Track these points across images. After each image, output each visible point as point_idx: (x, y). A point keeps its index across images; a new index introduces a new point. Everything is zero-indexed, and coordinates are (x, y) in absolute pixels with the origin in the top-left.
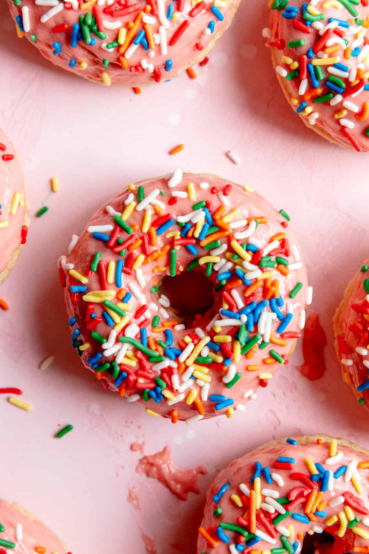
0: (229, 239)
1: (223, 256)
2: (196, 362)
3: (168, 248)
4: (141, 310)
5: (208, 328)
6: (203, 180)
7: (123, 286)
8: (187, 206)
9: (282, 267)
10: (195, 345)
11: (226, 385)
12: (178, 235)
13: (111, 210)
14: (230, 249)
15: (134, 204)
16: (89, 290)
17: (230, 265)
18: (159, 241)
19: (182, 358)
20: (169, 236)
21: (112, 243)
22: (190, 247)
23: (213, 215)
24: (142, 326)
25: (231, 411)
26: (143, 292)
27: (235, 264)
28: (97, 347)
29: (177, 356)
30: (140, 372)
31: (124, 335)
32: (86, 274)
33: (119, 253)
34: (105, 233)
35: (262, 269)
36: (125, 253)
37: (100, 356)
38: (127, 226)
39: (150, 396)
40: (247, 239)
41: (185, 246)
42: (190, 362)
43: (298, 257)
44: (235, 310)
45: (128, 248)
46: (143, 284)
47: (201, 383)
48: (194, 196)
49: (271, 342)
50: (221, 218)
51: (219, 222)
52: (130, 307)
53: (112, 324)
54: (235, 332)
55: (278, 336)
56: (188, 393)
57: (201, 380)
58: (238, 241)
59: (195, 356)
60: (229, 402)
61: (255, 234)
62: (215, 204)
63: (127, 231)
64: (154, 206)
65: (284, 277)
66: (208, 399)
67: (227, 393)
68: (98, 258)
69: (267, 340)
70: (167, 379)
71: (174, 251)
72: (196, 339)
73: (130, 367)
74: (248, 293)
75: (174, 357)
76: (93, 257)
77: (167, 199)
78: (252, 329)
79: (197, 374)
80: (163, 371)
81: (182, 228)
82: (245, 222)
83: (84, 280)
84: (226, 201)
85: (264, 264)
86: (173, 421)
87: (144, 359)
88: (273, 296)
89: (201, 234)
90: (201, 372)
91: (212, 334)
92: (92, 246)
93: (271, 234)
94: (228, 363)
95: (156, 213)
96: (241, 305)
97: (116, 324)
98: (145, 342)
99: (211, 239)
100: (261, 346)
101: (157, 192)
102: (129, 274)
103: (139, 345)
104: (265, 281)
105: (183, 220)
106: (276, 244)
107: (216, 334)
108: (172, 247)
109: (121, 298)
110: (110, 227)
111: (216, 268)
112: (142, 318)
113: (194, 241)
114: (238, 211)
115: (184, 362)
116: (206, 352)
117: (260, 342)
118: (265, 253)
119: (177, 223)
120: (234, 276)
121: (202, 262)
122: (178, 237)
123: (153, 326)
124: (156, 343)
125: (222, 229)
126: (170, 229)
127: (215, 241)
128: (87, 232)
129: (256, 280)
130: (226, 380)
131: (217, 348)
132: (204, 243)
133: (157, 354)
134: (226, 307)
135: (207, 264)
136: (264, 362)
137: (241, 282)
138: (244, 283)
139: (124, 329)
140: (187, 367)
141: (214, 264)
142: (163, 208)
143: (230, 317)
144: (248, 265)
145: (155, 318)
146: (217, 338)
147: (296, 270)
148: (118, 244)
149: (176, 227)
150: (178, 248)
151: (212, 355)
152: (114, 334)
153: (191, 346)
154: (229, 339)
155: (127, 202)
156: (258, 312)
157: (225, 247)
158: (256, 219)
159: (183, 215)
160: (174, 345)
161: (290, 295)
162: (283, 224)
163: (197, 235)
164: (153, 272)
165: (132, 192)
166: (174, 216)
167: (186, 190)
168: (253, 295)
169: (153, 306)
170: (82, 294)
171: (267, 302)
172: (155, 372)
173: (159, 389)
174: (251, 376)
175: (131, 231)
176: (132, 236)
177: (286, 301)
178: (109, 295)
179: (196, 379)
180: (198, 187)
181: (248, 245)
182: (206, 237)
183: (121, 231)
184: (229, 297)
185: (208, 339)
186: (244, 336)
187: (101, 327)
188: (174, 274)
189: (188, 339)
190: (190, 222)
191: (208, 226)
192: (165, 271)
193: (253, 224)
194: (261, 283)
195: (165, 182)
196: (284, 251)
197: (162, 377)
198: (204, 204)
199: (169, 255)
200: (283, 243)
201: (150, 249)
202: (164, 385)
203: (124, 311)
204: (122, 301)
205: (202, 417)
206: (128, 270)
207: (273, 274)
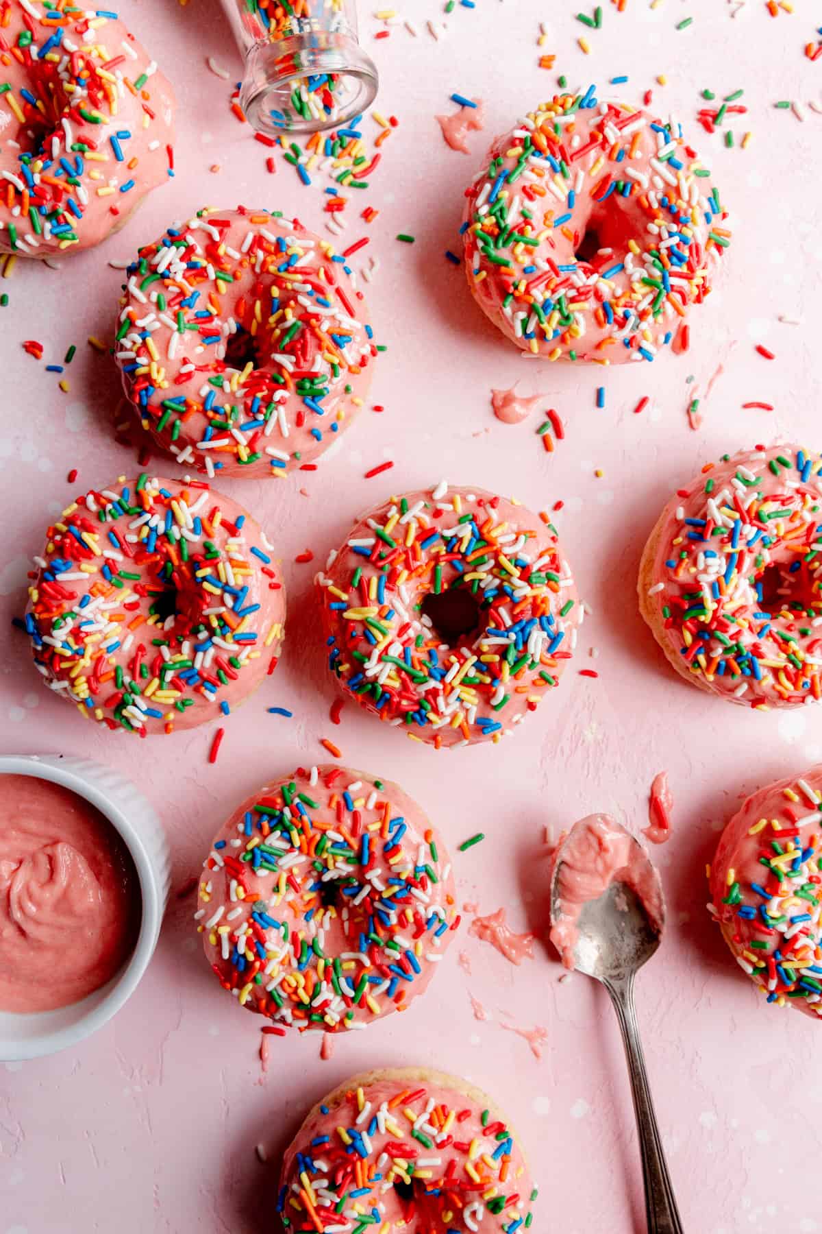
0: (496, 555)
1: (490, 572)
2: (462, 683)
3: (433, 564)
4: (404, 628)
5: (474, 647)
6: (470, 492)
7: (386, 603)
8: (454, 519)
9: (552, 583)
10: (461, 665)
11: (494, 708)
12: (443, 550)
13: (372, 523)
14: (498, 565)
15: (397, 516)
16: (349, 607)
17: (497, 582)
18: (423, 556)
19: (448, 679)
20: (434, 551)
21: (374, 558)
22: (456, 563)
23: (480, 528)
24: (406, 645)
25: (499, 736)
26: (407, 610)
27: (503, 581)
28: (359, 668)
29: (443, 676)
30: (404, 694)
31: (387, 654)
32: (345, 590)
33: (381, 568)
34: (367, 547)
35: (532, 586)
36: (387, 568)
37: (361, 676)
38: (390, 540)
39: (414, 719)
40: (515, 554)
41: (451, 564)
42: (456, 683)
43: (569, 574)
44: (503, 629)
45: (391, 563)
46: (407, 601)
47: (468, 706)
48: (460, 509)
49: (542, 662)
50: (489, 532)
51: (486, 536)
52: (392, 625)
53: (374, 642)
54: (503, 651)
55: (549, 656)
56: (454, 716)
57: (468, 702)
58: (506, 556)
59: (462, 675)
60: (497, 726)
61: (524, 549)
62: (482, 518)
63: (390, 545)
64: (419, 520)
65: (554, 595)
66: (476, 722)
67: (494, 716)
68: (359, 574)
69: (537, 660)
70: (432, 701)
71: (439, 568)
72: (462, 660)
73: (393, 688)
74: (517, 610)
75: (439, 678)
76: (354, 572)
77: (431, 510)
78: (521, 647)
79: (463, 696)
80: (427, 692)
81: (448, 542)
82: (514, 537)
83: (345, 597)
84: (494, 514)
85: (534, 580)
86: (436, 747)
87: (408, 679)
88: (543, 614)
89: (467, 549)
90: (468, 693)
91: (479, 652)
92: (353, 561)
93: (541, 549)
94: (496, 683)
95: (421, 527)
96: (509, 623)
97: (378, 642)
98: (410, 662)
99: (478, 554)
100: (530, 667)
101: (422, 504)
102: (391, 590)
103: (403, 665)
104: (535, 598)
105: (448, 533)
106: (546, 559)
107: (483, 653)
108: (437, 564)
109: (384, 615)
110: (371, 541)
111: (482, 585)
112: (405, 637)
113: (460, 557)
114: (506, 524)
115: (450, 683)
116: (472, 672)
117: (529, 662)
118: (535, 569)
119: (443, 537)
120: (501, 593)
121: (467, 578)
122: (443, 553)
123: (417, 646)
124: (421, 663)
125: (490, 544)
126: (435, 543)
127: (482, 556)
128: (347, 546)
129: (525, 598)
130: (494, 702)
131: (485, 668)
132: (471, 558)
133: (421, 674)
134: (493, 625)
135: (473, 581)
136: (534, 683)
137: (509, 599)
138: (512, 601)
139: (386, 649)
140: (453, 689)
141: (480, 580)
142: (428, 521)
143: (497, 636)
144: (517, 582)
145: (418, 637)
146: (483, 658)
147: (567, 587)
148: (380, 558)
149: (441, 542)
150: (443, 564)
151: (479, 675)
152: (376, 653)
153: (456, 667)
154: (497, 658)
155: (389, 515)
156: (528, 630)
157: (492, 562)
158: (525, 533)
159: (449, 528)
160: (439, 665)
161: (561, 613)
162: (553, 539)
163: (463, 549)
164: (417, 588)
165: (394, 504)
166: (439, 530)
167: (452, 502)
168: (522, 612)
169: (416, 624)
170: (342, 611)
171: (537, 620)
172: (419, 694)
173: (423, 712)
174: (522, 697)
175: (395, 545)
176: (395, 551)
177: (557, 619)
178: (372, 612)
179: (462, 701)
180: (464, 499)
181: (517, 560)
182: (473, 552)
183: (383, 545)
184: (496, 615)
185: (474, 659)
186: (512, 655)
187: (363, 646)
188: (439, 591)
189: (453, 659)
190: (456, 536)
191: (475, 540)
192: (428, 589)
193: (522, 538)
194: (530, 600)
195: (429, 494)
196: (554, 566)
197: (426, 699)
198: (471, 517)
199: (434, 571)
200: (554, 558)
201: (415, 564)
202: (429, 707)
203: (387, 628)
204: (385, 618)
205: (466, 742)
206: (391, 586)
207: (543, 591)
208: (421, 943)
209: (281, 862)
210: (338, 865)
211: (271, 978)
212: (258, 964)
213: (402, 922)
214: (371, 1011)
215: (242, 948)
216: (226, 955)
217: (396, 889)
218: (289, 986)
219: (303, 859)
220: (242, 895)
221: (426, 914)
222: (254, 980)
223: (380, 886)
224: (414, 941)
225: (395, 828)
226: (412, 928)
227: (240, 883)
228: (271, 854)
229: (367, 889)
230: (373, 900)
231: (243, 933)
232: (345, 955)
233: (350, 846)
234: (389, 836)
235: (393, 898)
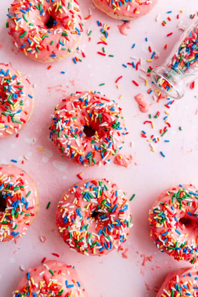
208: (115, 241)
209: (91, 200)
210: (104, 209)
211: (72, 229)
212: (71, 223)
213: (114, 233)
214: (93, 252)
215: (69, 217)
216: (63, 216)
217: (117, 223)
218: (76, 234)
219: (97, 202)
220: (76, 203)
221: (121, 234)
222: (67, 227)
223: (112, 220)
224: (114, 239)
225: (125, 207)
226: (115, 236)
227: (78, 199)
228: (90, 196)
229: (108, 219)
230: (108, 223)
231: (72, 213)
232: (93, 233)
233: (111, 206)
234: (123, 209)
235: (115, 225)
